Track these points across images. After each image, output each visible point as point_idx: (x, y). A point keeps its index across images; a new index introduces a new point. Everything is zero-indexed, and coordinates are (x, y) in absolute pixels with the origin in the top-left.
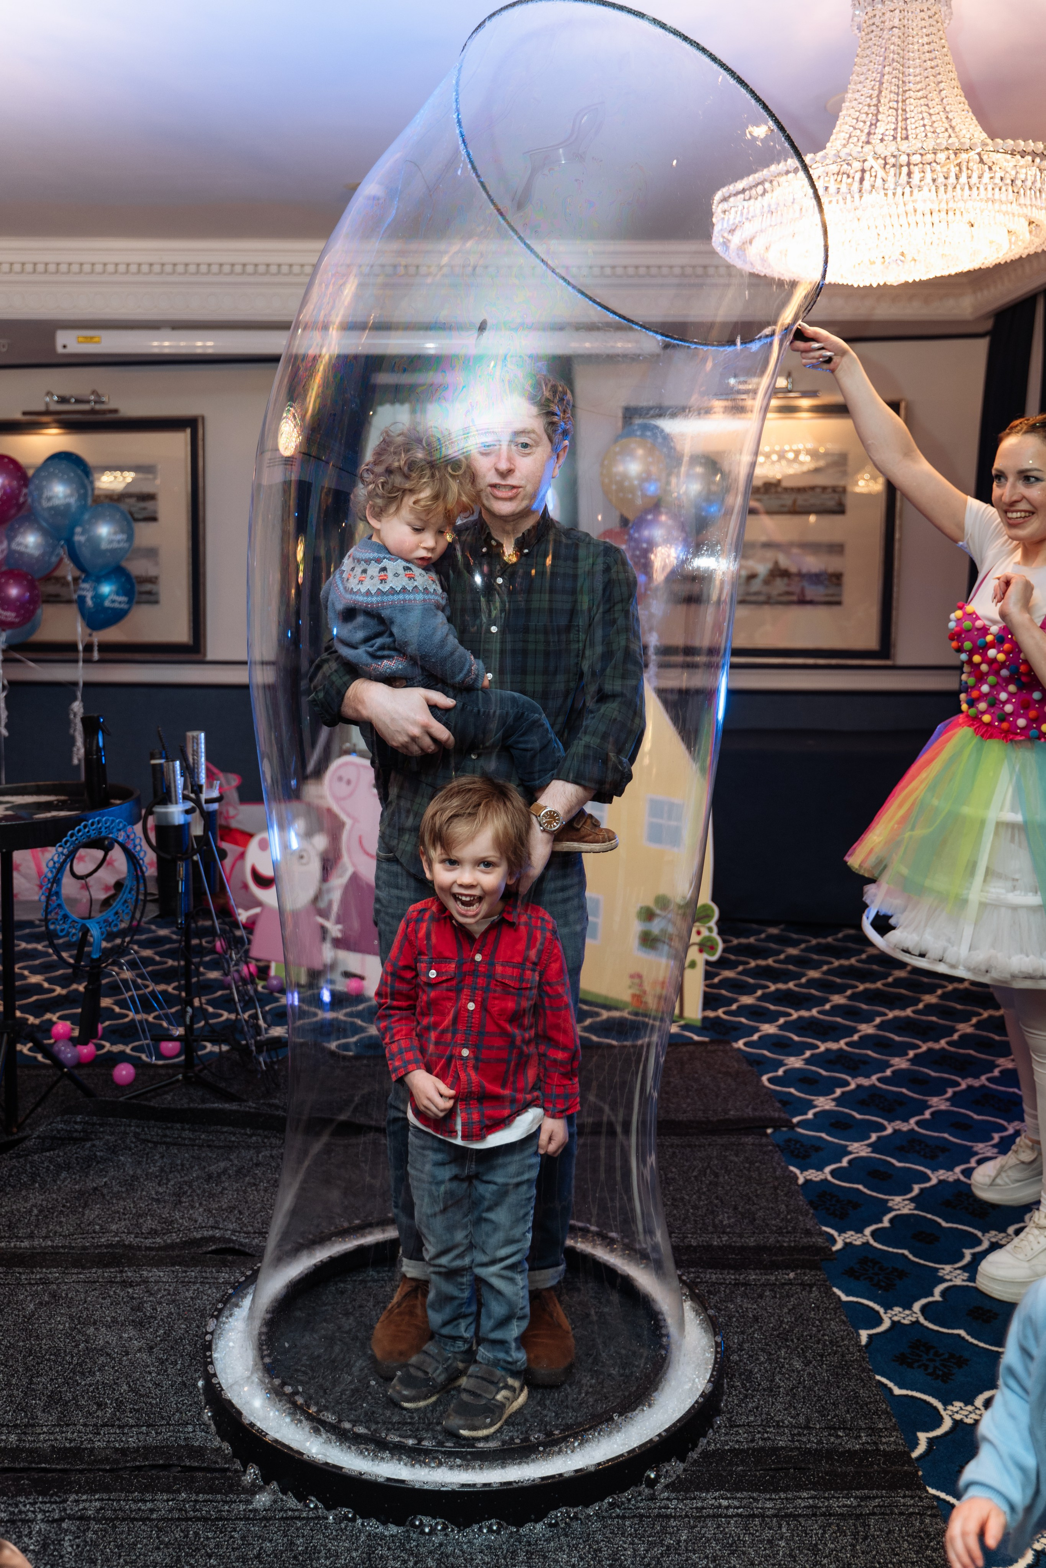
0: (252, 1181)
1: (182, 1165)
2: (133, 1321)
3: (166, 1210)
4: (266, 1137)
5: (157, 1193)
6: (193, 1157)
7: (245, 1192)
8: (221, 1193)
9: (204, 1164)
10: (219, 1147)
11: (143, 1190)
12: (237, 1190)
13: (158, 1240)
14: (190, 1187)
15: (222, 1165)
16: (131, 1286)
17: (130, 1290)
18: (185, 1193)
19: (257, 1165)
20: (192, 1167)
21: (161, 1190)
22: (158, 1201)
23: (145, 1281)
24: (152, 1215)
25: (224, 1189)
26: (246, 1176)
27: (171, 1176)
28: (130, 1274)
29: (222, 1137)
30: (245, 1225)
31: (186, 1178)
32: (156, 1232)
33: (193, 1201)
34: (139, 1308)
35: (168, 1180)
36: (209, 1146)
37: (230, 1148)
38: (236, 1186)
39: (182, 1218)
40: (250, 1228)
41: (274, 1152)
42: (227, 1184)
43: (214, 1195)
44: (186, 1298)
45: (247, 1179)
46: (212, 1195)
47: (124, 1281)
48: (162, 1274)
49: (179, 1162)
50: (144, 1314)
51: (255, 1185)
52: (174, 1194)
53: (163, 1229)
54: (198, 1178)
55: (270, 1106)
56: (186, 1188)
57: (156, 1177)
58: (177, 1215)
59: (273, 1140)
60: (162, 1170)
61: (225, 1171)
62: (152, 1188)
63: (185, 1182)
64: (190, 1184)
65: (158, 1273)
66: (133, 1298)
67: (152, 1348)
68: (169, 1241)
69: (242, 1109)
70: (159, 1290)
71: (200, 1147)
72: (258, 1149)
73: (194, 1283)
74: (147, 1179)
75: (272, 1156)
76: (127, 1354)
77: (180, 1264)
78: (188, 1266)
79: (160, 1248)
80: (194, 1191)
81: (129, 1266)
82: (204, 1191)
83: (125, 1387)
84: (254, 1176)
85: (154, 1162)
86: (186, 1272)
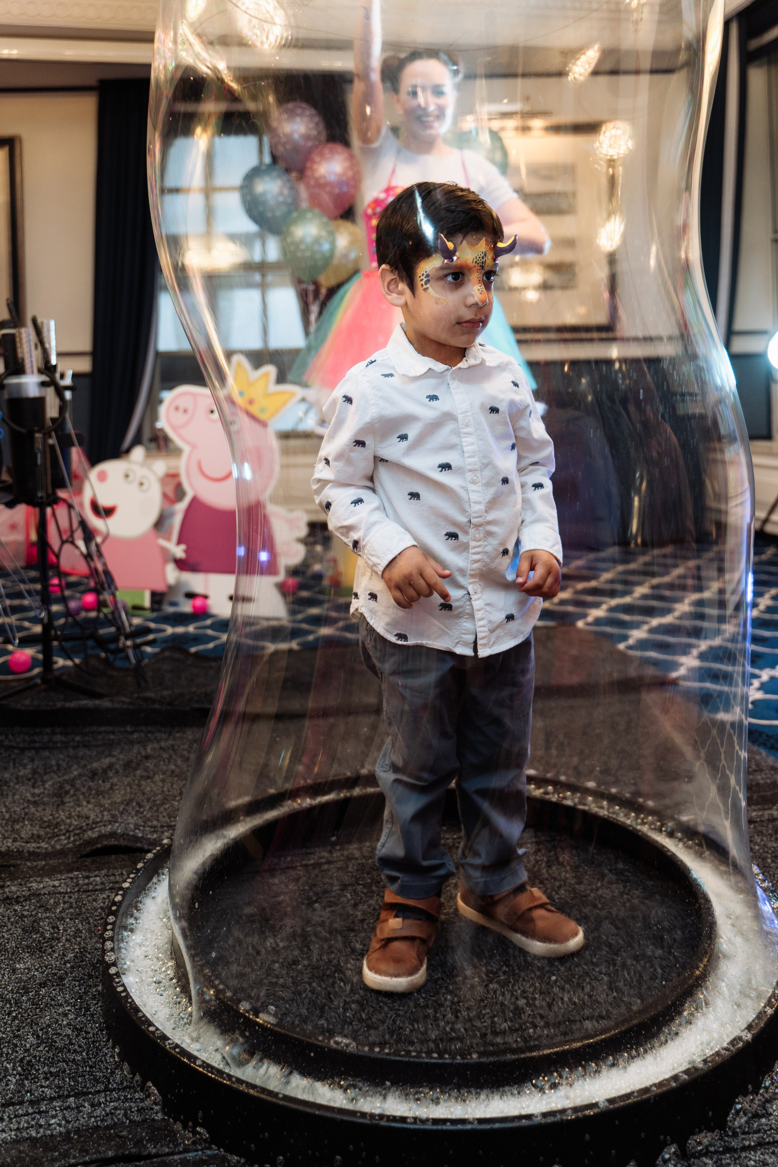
0: (145, 774)
1: (58, 765)
2: (28, 947)
3: (48, 811)
4: (149, 732)
5: (33, 795)
6: (68, 756)
7: (139, 785)
8: (111, 788)
9: (83, 763)
10: (98, 746)
11: (14, 794)
12: (129, 785)
13: (43, 845)
14: (73, 786)
15: (107, 761)
16: (18, 902)
17: (18, 908)
18: (67, 792)
19: (147, 757)
20: (70, 767)
21: (37, 791)
22: (36, 804)
23: (37, 895)
24: (30, 820)
25: (113, 785)
26: (136, 769)
27: (45, 778)
28: (14, 889)
29: (100, 737)
30: (149, 820)
31: (66, 777)
32: (39, 837)
33: (78, 800)
34: (34, 928)
35: (44, 782)
36: (85, 746)
37: (111, 745)
38: (126, 781)
39: (70, 817)
40: (155, 823)
41: (163, 744)
42: (115, 780)
43: (102, 793)
44: (96, 909)
45: (138, 772)
46: (100, 793)
47: (8, 898)
48: (57, 883)
49: (53, 762)
50: (42, 935)
51: (149, 777)
52: (55, 795)
53: (47, 834)
54: (80, 775)
55: (146, 700)
56: (67, 787)
57: (29, 780)
58: (62, 815)
59: (158, 735)
60: (34, 772)
61: (111, 766)
62: (26, 791)
63: (67, 782)
64: (72, 782)
65: (51, 883)
66: (23, 916)
67: (62, 979)
68: (58, 847)
69: (117, 706)
70: (57, 904)
71: (75, 748)
72: (143, 743)
73: (102, 890)
74: (18, 783)
75: (161, 748)
76: (27, 992)
77: (78, 869)
78: (89, 870)
79: (47, 855)
80: (78, 790)
81: (11, 880)
82: (90, 788)
83: (31, 1039)
84: (146, 769)
85: (25, 766)
86: (88, 877)
